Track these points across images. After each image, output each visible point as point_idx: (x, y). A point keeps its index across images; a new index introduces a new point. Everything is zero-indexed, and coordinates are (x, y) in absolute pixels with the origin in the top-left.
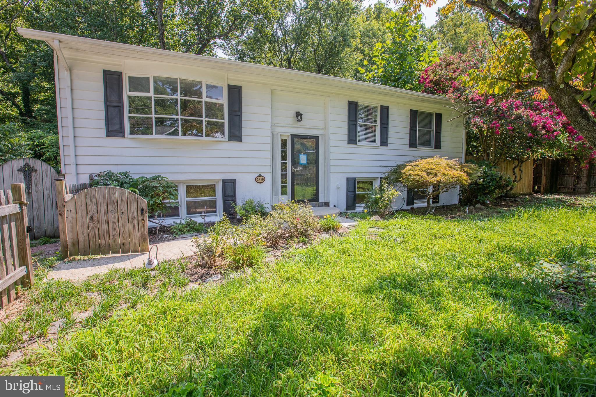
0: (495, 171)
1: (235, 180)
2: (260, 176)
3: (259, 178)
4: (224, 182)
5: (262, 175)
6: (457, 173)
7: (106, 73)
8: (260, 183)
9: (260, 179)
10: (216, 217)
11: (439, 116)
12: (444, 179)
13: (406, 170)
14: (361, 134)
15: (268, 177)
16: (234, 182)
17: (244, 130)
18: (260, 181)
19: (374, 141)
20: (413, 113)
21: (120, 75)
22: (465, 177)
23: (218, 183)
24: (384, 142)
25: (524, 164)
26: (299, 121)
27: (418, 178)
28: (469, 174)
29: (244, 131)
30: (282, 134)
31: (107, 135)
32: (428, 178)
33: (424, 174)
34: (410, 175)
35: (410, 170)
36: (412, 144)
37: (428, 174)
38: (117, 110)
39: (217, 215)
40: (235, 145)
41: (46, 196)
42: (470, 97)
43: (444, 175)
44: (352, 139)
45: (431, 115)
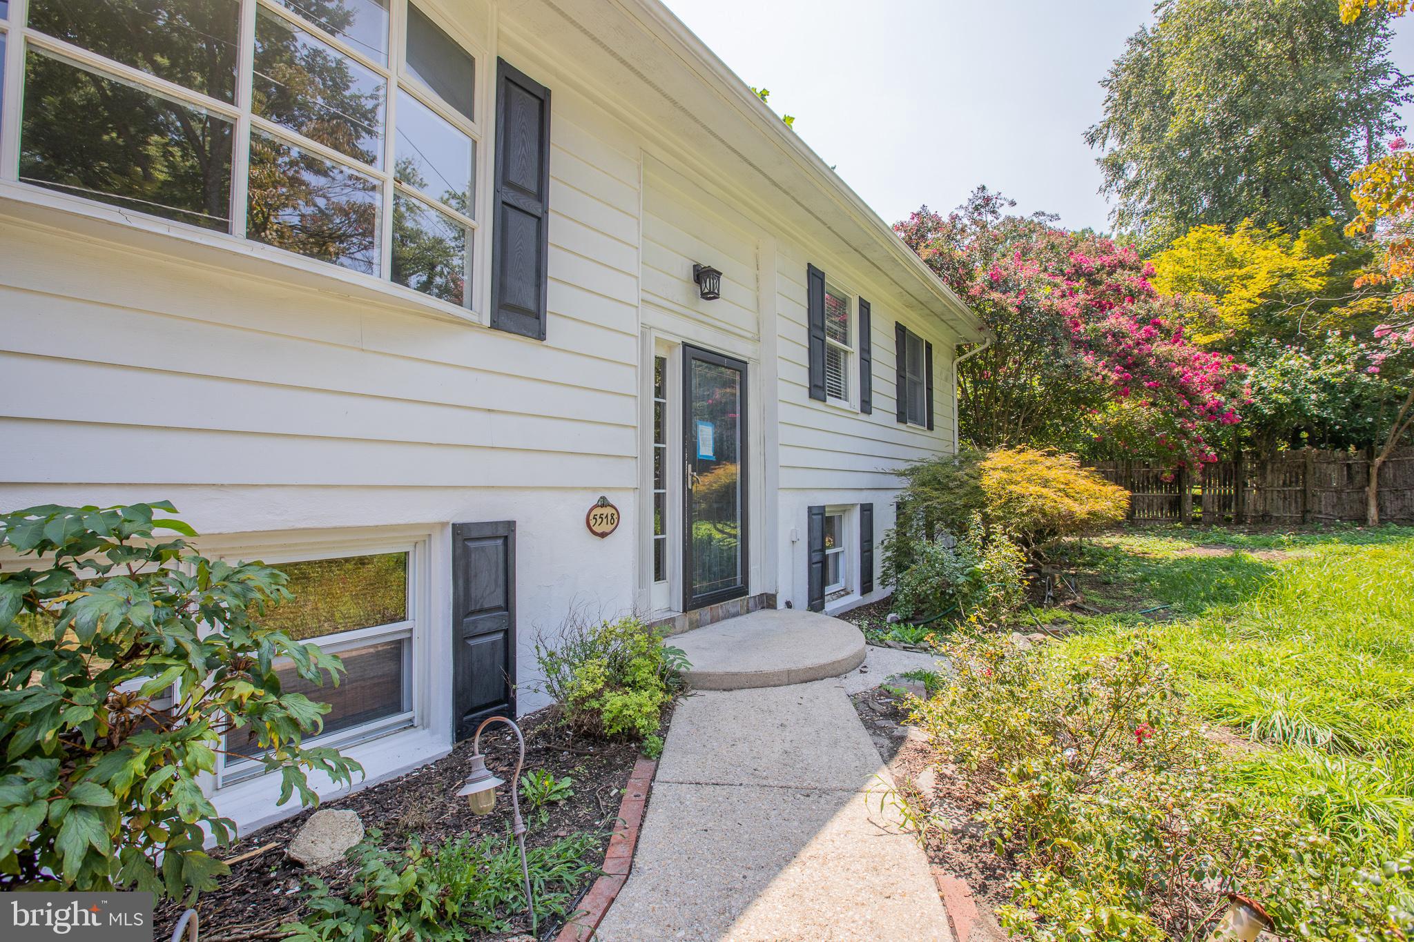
1: (511, 525)
2: (604, 503)
3: (598, 511)
4: (463, 536)
5: (611, 500)
8: (603, 535)
9: (603, 519)
10: (410, 735)
11: (929, 349)
15: (627, 507)
16: (505, 534)
17: (553, 291)
18: (604, 527)
20: (900, 332)
24: (865, 402)
26: (710, 295)
30: (661, 335)
36: (901, 416)
39: (410, 725)
40: (516, 350)
44: (818, 384)
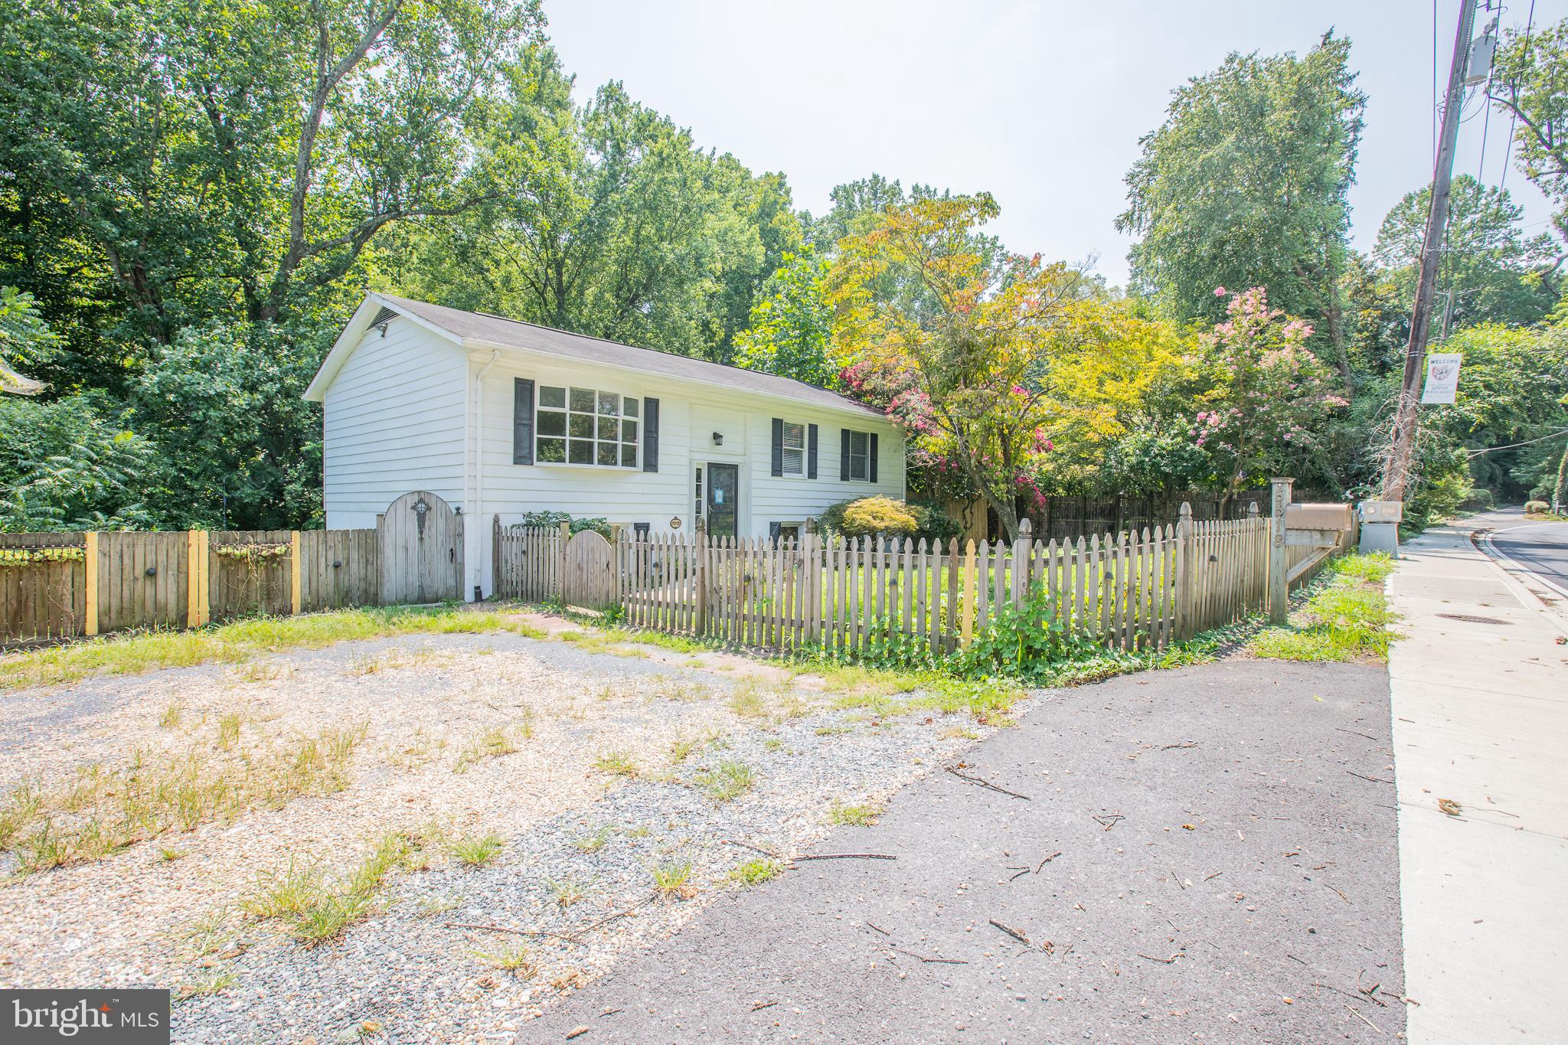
0: (942, 515)
1: (648, 523)
2: (676, 518)
3: (673, 520)
4: (637, 525)
5: (678, 516)
6: (905, 517)
7: (518, 382)
8: (675, 528)
9: (675, 523)
11: (874, 437)
12: (892, 524)
13: (848, 513)
14: (786, 462)
15: (684, 520)
16: (647, 525)
18: (676, 526)
19: (800, 471)
20: (845, 433)
21: (532, 383)
22: (913, 522)
23: (627, 527)
24: (813, 474)
25: (976, 503)
26: (717, 444)
27: (864, 523)
28: (917, 519)
29: (661, 458)
30: (698, 461)
31: (515, 463)
32: (877, 523)
33: (870, 518)
34: (853, 519)
35: (853, 513)
36: (844, 477)
37: (874, 518)
38: (527, 429)
40: (650, 475)
41: (439, 542)
42: (914, 424)
43: (893, 520)
44: (777, 471)
45: (864, 435)
